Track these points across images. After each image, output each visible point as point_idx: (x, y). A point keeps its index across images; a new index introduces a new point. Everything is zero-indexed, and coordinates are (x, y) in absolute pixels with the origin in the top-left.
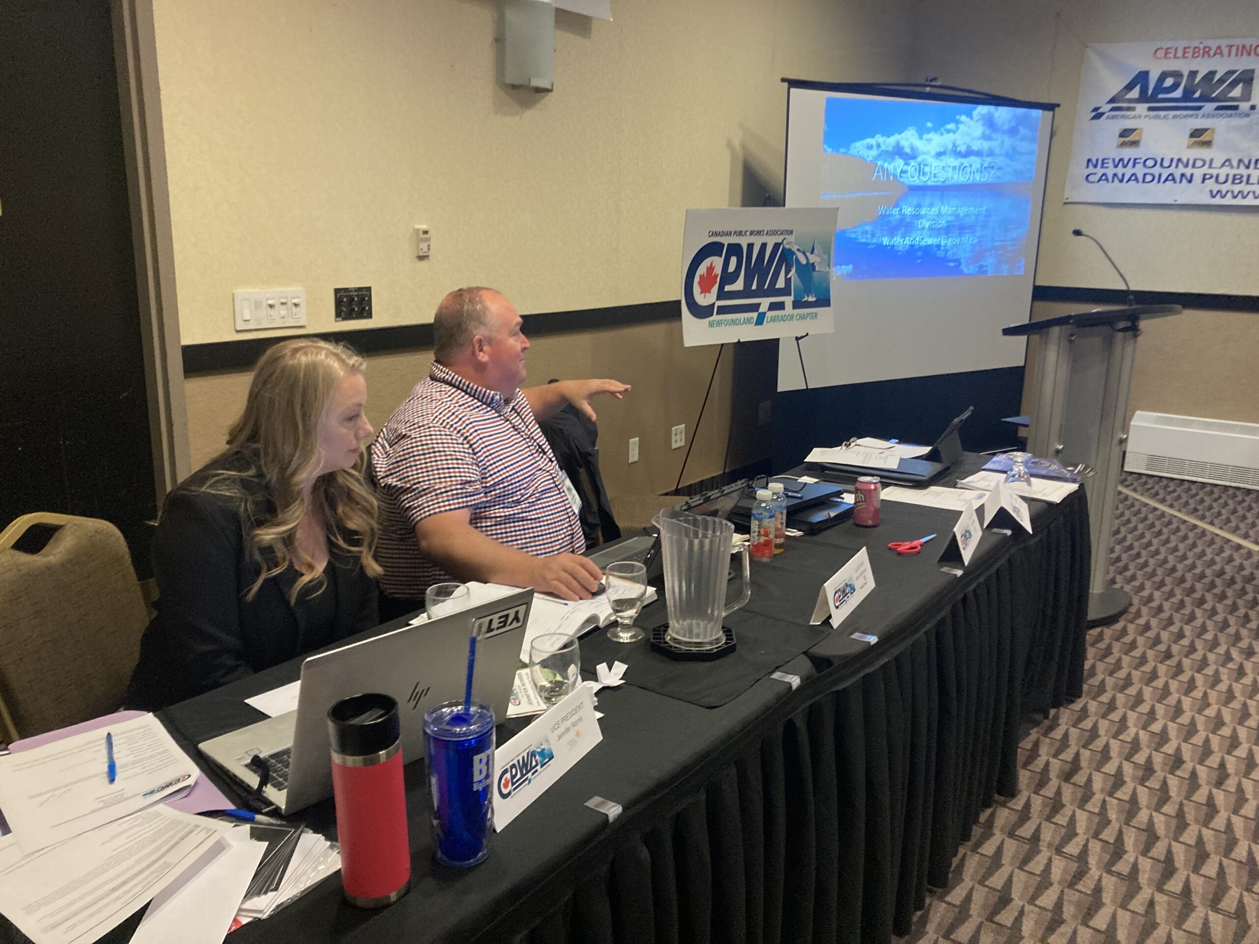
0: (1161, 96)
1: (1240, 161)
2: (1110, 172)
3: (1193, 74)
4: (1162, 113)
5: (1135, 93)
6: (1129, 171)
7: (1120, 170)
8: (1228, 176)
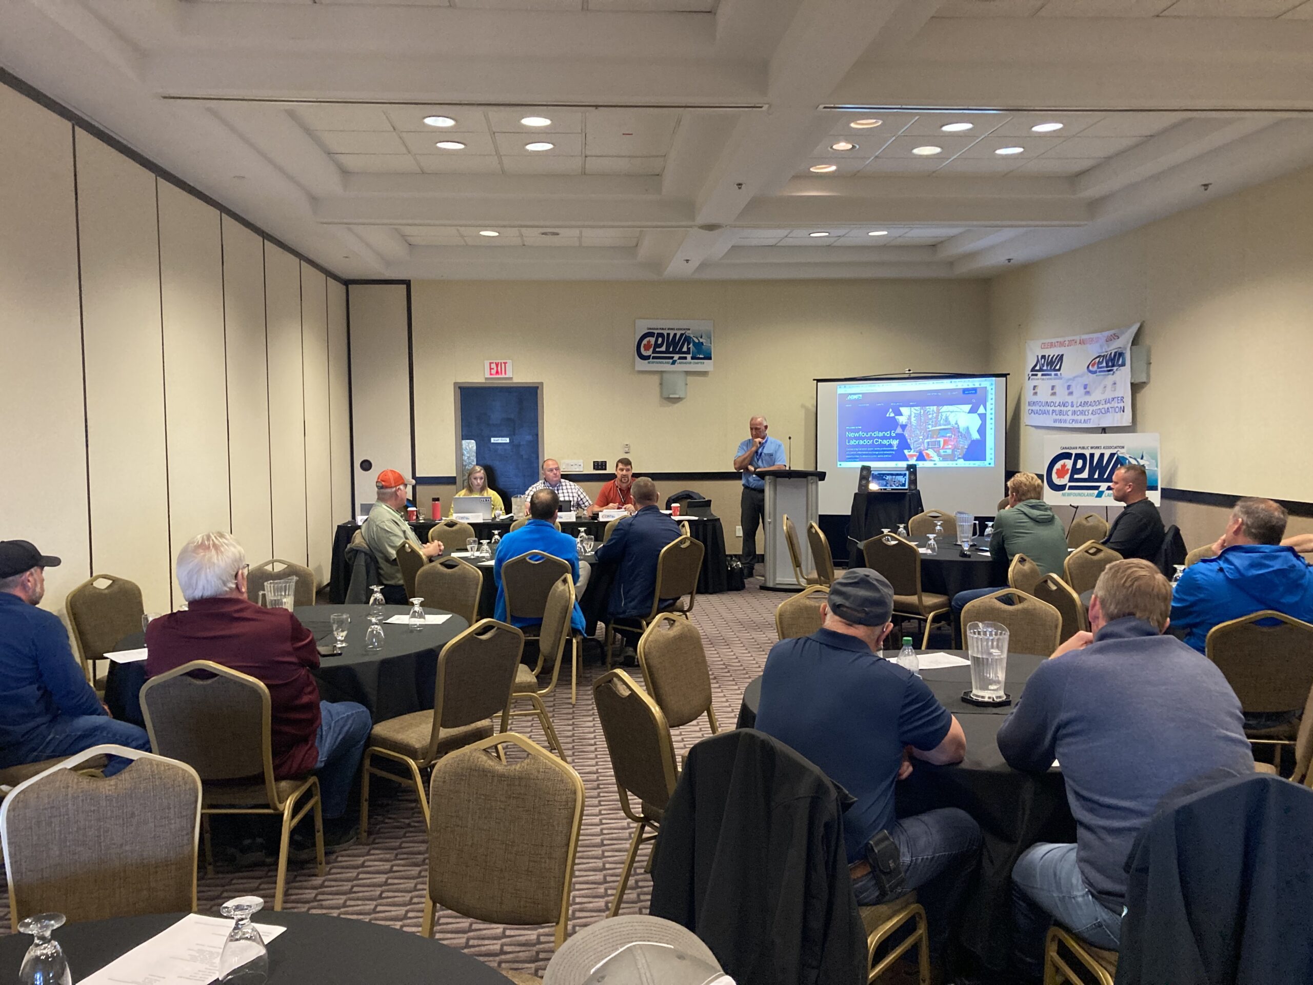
0: (1043, 368)
2: (1032, 408)
3: (1049, 356)
4: (1044, 377)
5: (1038, 368)
6: (1035, 408)
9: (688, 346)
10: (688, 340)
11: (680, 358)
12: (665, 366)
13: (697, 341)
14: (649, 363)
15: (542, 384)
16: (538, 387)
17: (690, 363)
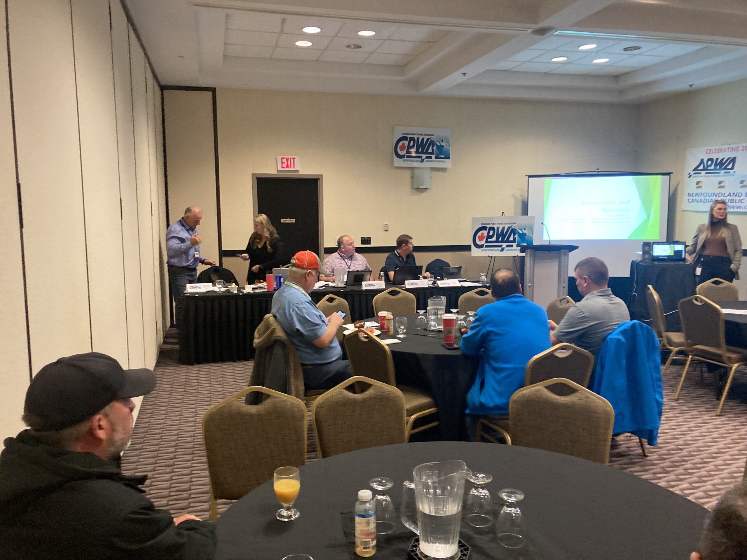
0: (709, 168)
1: (734, 193)
2: (694, 198)
3: (717, 159)
4: (710, 175)
5: (701, 167)
6: (699, 198)
7: (697, 198)
8: (729, 200)
9: (433, 147)
10: (432, 143)
11: (427, 157)
12: (416, 164)
13: (439, 144)
14: (404, 161)
15: (322, 175)
16: (319, 179)
17: (435, 161)
